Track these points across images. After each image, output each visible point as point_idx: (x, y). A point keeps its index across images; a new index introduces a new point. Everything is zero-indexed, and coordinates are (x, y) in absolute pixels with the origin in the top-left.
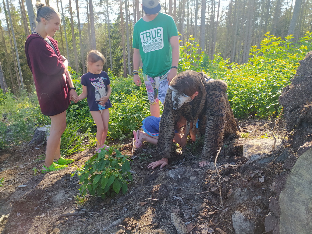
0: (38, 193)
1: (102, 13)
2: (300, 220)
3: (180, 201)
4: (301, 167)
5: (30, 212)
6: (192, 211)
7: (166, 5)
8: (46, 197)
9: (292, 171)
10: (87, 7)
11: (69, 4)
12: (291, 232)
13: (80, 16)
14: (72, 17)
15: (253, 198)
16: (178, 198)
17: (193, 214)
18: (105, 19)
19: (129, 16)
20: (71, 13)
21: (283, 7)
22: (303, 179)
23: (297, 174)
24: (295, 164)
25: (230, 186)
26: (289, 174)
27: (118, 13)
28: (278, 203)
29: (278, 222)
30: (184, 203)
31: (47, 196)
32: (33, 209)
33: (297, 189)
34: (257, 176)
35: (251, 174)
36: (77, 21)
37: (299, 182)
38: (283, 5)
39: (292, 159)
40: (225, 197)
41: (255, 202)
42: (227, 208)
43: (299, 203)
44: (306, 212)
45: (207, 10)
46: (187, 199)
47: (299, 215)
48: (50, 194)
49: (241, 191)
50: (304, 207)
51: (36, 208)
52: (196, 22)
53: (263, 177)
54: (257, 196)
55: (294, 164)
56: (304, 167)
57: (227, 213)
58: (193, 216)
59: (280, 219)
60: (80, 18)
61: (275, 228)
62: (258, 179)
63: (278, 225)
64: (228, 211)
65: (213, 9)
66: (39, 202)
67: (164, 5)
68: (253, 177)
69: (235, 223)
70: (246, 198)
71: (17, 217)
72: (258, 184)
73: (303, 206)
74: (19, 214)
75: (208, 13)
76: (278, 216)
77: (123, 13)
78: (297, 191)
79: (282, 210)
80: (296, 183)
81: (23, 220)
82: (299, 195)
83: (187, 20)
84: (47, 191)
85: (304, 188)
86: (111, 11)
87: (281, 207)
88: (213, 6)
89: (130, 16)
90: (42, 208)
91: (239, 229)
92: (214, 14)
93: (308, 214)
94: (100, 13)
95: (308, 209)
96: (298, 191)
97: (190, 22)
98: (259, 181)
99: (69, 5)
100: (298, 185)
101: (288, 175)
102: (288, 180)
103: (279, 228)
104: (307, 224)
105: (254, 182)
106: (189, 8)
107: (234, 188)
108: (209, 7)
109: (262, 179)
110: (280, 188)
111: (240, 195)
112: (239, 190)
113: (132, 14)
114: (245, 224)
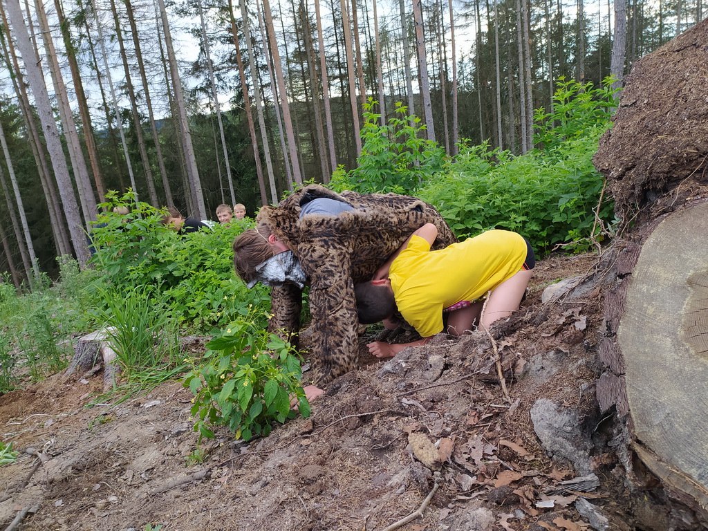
0: (98, 458)
1: (202, 89)
2: (665, 368)
3: (417, 407)
4: (650, 263)
5: (84, 496)
6: (445, 421)
7: (339, 59)
8: (118, 464)
9: (636, 274)
10: (167, 80)
11: (125, 79)
12: (651, 396)
13: (152, 102)
14: (135, 106)
15: (570, 365)
16: (411, 402)
17: (448, 425)
18: (210, 103)
19: (262, 89)
20: (133, 99)
21: (591, 34)
22: (658, 285)
23: (646, 278)
24: (639, 259)
25: (519, 353)
26: (631, 281)
27: (237, 87)
28: (617, 346)
29: (623, 385)
30: (425, 410)
31: (120, 462)
32: (90, 490)
33: (650, 307)
34: (571, 321)
35: (558, 319)
36: (148, 113)
37: (651, 292)
38: (590, 30)
39: (630, 252)
40: (512, 380)
41: (575, 372)
42: (519, 399)
43: (658, 334)
44: (675, 347)
45: (428, 59)
46: (431, 401)
47: (662, 358)
48: (126, 457)
49: (543, 359)
50: (668, 339)
51: (98, 486)
52: (410, 87)
53: (583, 318)
54: (577, 359)
55: (637, 260)
56: (657, 260)
57: (519, 408)
58: (449, 429)
59: (627, 377)
60: (153, 106)
61: (619, 398)
62: (574, 326)
63: (623, 391)
64: (521, 405)
65: (443, 55)
66: (102, 475)
67: (336, 59)
68: (564, 324)
69: (539, 424)
70: (555, 370)
71: (55, 508)
72: (575, 337)
73: (666, 337)
74: (59, 503)
75: (433, 64)
76: (622, 372)
77: (248, 86)
78: (651, 310)
79: (626, 357)
80: (646, 296)
81: (71, 512)
82: (656, 318)
83: (388, 85)
84: (117, 451)
85: (663, 300)
86: (221, 84)
87: (623, 353)
88: (440, 48)
89: (264, 89)
90: (110, 485)
91: (550, 434)
92: (446, 66)
93: (678, 351)
94: (195, 90)
95: (677, 341)
96: (653, 309)
97: (395, 88)
98: (577, 329)
99: (125, 81)
100: (651, 298)
101: (629, 285)
102: (629, 294)
103: (625, 396)
104: (681, 371)
105: (567, 334)
106: (389, 60)
107: (527, 356)
108: (433, 52)
109: (582, 323)
110: (617, 316)
111: (542, 368)
112: (538, 358)
113: (267, 85)
114: (560, 419)
